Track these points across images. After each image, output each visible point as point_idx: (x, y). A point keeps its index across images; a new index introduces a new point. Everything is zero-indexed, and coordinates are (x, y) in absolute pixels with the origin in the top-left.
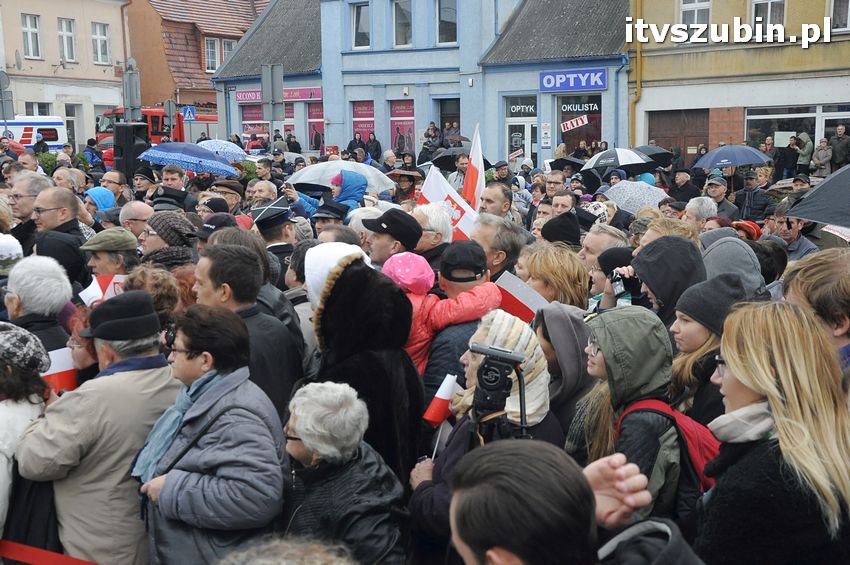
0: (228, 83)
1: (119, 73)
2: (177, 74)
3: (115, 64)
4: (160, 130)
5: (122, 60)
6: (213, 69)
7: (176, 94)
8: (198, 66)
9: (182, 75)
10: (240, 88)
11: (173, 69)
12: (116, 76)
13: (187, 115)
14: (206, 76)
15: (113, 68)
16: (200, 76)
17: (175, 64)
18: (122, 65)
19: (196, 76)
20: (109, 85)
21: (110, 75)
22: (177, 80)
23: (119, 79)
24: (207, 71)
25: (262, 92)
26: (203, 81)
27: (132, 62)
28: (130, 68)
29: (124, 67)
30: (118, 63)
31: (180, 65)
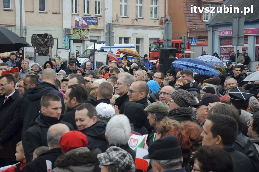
0: (214, 27)
1: (161, 23)
2: (189, 23)
3: (160, 19)
4: (179, 50)
5: (163, 16)
6: (207, 19)
7: (188, 33)
8: (199, 18)
9: (191, 23)
10: (220, 29)
11: (187, 20)
12: (160, 24)
13: (193, 43)
14: (203, 24)
15: (159, 21)
16: (201, 24)
17: (188, 18)
18: (163, 19)
19: (198, 23)
20: (157, 29)
21: (157, 24)
22: (188, 26)
23: (161, 26)
24: (204, 21)
25: (232, 31)
26: (202, 26)
27: (168, 17)
28: (167, 20)
29: (164, 20)
30: (161, 18)
31: (190, 18)
